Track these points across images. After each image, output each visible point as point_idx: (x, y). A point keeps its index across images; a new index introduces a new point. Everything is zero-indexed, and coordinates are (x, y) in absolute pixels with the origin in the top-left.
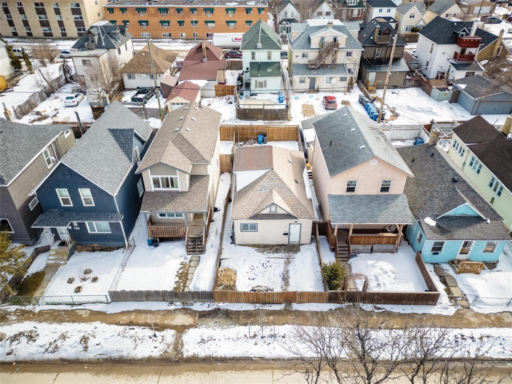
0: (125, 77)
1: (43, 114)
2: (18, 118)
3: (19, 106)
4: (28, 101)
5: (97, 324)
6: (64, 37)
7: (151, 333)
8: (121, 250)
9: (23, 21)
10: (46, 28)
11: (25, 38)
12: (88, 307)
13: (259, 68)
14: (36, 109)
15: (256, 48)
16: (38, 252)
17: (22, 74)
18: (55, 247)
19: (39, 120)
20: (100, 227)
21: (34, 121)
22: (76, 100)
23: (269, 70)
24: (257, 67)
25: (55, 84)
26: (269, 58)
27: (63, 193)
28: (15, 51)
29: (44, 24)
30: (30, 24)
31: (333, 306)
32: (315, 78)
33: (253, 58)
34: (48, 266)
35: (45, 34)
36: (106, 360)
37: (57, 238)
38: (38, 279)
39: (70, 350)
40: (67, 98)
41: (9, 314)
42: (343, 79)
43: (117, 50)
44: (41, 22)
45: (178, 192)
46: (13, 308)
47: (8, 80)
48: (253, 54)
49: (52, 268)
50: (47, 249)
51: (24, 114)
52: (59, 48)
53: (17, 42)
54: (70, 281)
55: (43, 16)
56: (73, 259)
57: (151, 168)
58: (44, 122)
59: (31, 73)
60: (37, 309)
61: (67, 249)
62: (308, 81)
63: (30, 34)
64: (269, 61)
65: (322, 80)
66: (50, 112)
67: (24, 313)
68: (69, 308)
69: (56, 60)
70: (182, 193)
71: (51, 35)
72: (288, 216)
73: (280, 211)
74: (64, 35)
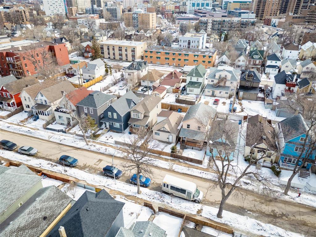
0: (142, 81)
1: (111, 91)
2: (103, 91)
3: (104, 87)
4: (107, 86)
5: (110, 148)
6: (127, 61)
7: (122, 152)
8: (121, 133)
9: (113, 53)
10: (121, 57)
11: (112, 59)
12: (109, 144)
13: (192, 84)
14: (109, 89)
15: (192, 76)
16: (100, 129)
17: (108, 75)
18: (105, 129)
19: (110, 93)
20: (117, 125)
21: (108, 93)
22: (123, 87)
23: (196, 85)
24: (192, 83)
25: (118, 81)
26: (197, 80)
27: (110, 113)
28: (108, 65)
29: (121, 55)
30: (115, 54)
31: (172, 158)
32: (214, 91)
33: (191, 80)
34: (102, 133)
35: (120, 59)
36: (110, 155)
37: (106, 126)
38: (99, 135)
39: (102, 151)
40: (120, 87)
41: (91, 141)
42: (226, 93)
43: (141, 71)
44: (119, 54)
45: (139, 119)
46: (92, 140)
47: (103, 77)
48: (191, 78)
49: (103, 134)
50: (102, 129)
51: (105, 90)
52: (123, 65)
53: (109, 61)
54: (106, 137)
55: (120, 52)
56: (108, 133)
57: (133, 110)
58: (111, 94)
59: (111, 75)
60: (97, 142)
61: (107, 130)
62: (211, 92)
63: (114, 58)
64: (197, 81)
65: (217, 92)
66: (113, 91)
67: (94, 142)
68: (104, 143)
69: (121, 70)
70: (140, 120)
71: (122, 59)
72: (168, 132)
73: (166, 130)
74: (127, 60)
